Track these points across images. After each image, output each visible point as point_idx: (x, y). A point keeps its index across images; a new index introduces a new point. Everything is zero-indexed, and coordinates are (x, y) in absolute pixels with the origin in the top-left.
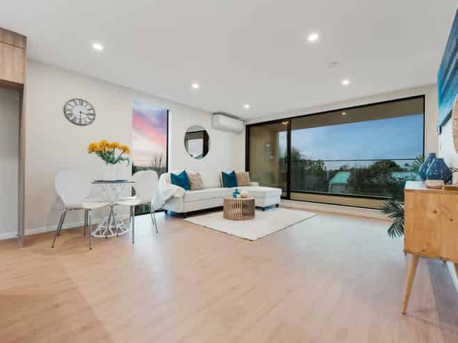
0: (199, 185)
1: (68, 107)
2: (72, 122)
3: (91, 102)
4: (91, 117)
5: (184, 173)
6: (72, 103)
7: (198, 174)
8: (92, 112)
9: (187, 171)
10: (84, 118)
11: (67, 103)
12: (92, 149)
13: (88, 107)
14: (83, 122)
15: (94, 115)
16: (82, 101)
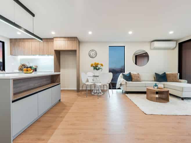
0: (137, 79)
1: (90, 53)
2: (91, 57)
3: (96, 50)
4: (96, 55)
5: (130, 73)
6: (90, 52)
7: (138, 74)
8: (96, 53)
9: (131, 73)
10: (94, 56)
11: (89, 52)
12: (92, 66)
13: (95, 52)
14: (93, 57)
15: (96, 54)
16: (93, 50)
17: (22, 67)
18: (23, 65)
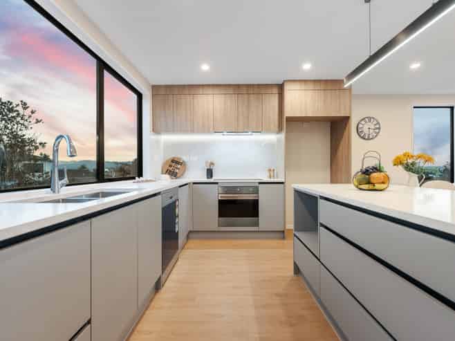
1: (360, 126)
2: (363, 138)
4: (377, 131)
6: (362, 122)
8: (378, 126)
10: (372, 133)
11: (359, 123)
13: (375, 122)
14: (371, 137)
15: (379, 128)
16: (370, 118)
17: (170, 166)
18: (173, 161)
